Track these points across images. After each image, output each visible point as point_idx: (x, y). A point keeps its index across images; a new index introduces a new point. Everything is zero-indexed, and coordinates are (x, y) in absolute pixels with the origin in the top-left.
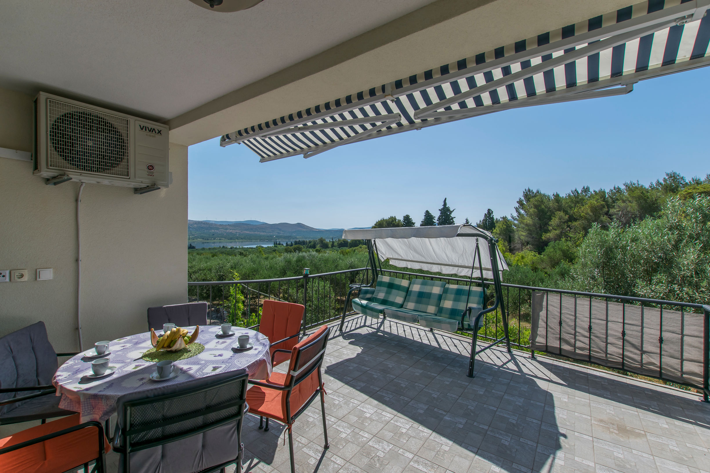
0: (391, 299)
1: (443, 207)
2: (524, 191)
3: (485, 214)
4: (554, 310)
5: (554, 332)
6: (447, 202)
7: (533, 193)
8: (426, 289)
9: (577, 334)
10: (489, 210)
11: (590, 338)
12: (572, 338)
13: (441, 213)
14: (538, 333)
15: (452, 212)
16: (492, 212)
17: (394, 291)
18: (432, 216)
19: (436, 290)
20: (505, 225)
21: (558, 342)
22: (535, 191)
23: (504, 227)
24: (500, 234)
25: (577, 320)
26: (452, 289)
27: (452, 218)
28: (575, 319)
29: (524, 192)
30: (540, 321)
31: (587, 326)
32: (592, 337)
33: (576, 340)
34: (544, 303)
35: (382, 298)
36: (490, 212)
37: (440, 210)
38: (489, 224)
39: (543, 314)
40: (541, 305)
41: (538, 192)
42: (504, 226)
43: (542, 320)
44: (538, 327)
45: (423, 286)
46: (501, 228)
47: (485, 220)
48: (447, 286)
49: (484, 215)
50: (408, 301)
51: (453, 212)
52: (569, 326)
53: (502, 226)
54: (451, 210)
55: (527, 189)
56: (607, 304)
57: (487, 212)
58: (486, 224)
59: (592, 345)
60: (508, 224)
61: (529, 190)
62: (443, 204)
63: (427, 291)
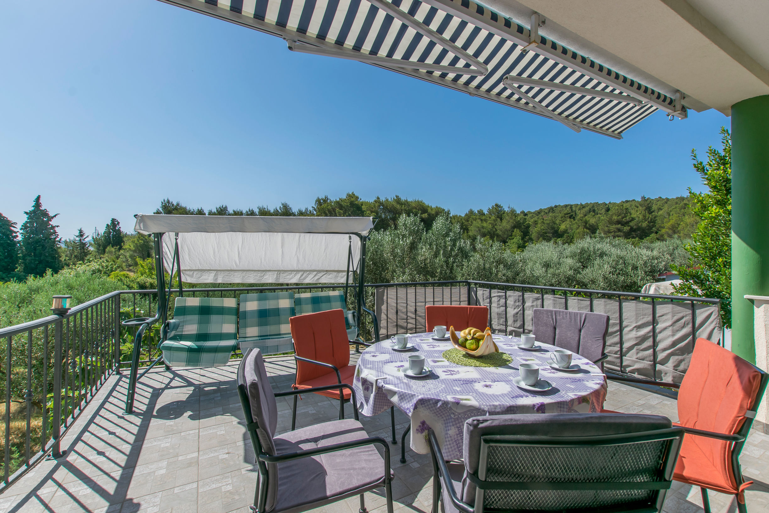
0: (213, 329)
1: (33, 208)
2: (163, 201)
3: (108, 225)
4: (392, 302)
5: (392, 322)
6: (41, 201)
7: (173, 205)
8: (270, 305)
9: (408, 318)
10: (113, 220)
11: (416, 319)
12: (405, 322)
13: (28, 218)
14: (381, 325)
15: (53, 218)
16: (119, 223)
17: (214, 318)
18: (9, 221)
19: (285, 303)
20: (142, 240)
21: (396, 329)
22: (175, 204)
23: (140, 243)
24: (134, 251)
25: (408, 306)
26: (306, 299)
27: (53, 227)
28: (407, 306)
29: (162, 203)
30: (382, 314)
31: (413, 310)
32: (417, 317)
33: (407, 323)
34: (385, 298)
35: (195, 332)
36: (114, 223)
37: (26, 213)
38: (113, 237)
39: (384, 307)
40: (383, 299)
41: (178, 205)
42: (140, 241)
43: (384, 313)
44: (381, 321)
45: (263, 302)
46: (136, 244)
47: (107, 233)
48: (297, 296)
49: (106, 226)
50: (245, 326)
51: (55, 219)
52: (403, 313)
53: (138, 241)
54: (51, 214)
55: (166, 200)
56: (425, 289)
57: (111, 222)
58: (109, 237)
59: (417, 324)
60: (146, 239)
61: (168, 202)
62: (34, 203)
63: (272, 307)
